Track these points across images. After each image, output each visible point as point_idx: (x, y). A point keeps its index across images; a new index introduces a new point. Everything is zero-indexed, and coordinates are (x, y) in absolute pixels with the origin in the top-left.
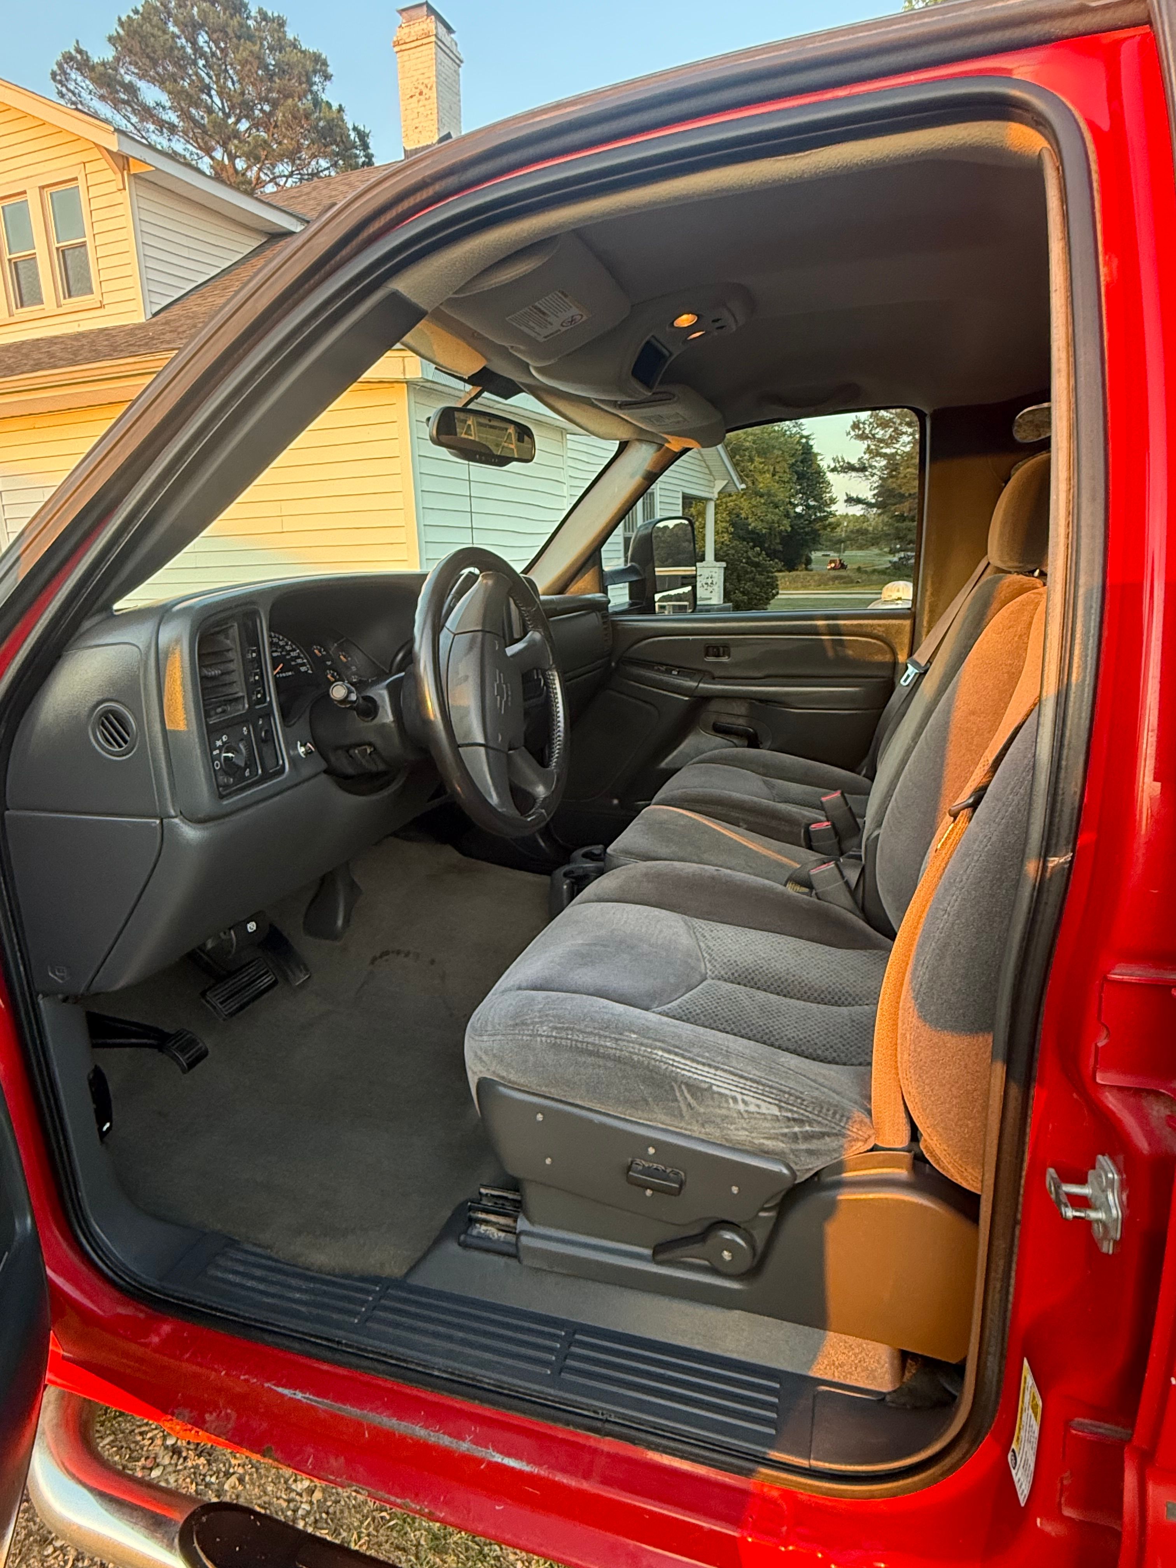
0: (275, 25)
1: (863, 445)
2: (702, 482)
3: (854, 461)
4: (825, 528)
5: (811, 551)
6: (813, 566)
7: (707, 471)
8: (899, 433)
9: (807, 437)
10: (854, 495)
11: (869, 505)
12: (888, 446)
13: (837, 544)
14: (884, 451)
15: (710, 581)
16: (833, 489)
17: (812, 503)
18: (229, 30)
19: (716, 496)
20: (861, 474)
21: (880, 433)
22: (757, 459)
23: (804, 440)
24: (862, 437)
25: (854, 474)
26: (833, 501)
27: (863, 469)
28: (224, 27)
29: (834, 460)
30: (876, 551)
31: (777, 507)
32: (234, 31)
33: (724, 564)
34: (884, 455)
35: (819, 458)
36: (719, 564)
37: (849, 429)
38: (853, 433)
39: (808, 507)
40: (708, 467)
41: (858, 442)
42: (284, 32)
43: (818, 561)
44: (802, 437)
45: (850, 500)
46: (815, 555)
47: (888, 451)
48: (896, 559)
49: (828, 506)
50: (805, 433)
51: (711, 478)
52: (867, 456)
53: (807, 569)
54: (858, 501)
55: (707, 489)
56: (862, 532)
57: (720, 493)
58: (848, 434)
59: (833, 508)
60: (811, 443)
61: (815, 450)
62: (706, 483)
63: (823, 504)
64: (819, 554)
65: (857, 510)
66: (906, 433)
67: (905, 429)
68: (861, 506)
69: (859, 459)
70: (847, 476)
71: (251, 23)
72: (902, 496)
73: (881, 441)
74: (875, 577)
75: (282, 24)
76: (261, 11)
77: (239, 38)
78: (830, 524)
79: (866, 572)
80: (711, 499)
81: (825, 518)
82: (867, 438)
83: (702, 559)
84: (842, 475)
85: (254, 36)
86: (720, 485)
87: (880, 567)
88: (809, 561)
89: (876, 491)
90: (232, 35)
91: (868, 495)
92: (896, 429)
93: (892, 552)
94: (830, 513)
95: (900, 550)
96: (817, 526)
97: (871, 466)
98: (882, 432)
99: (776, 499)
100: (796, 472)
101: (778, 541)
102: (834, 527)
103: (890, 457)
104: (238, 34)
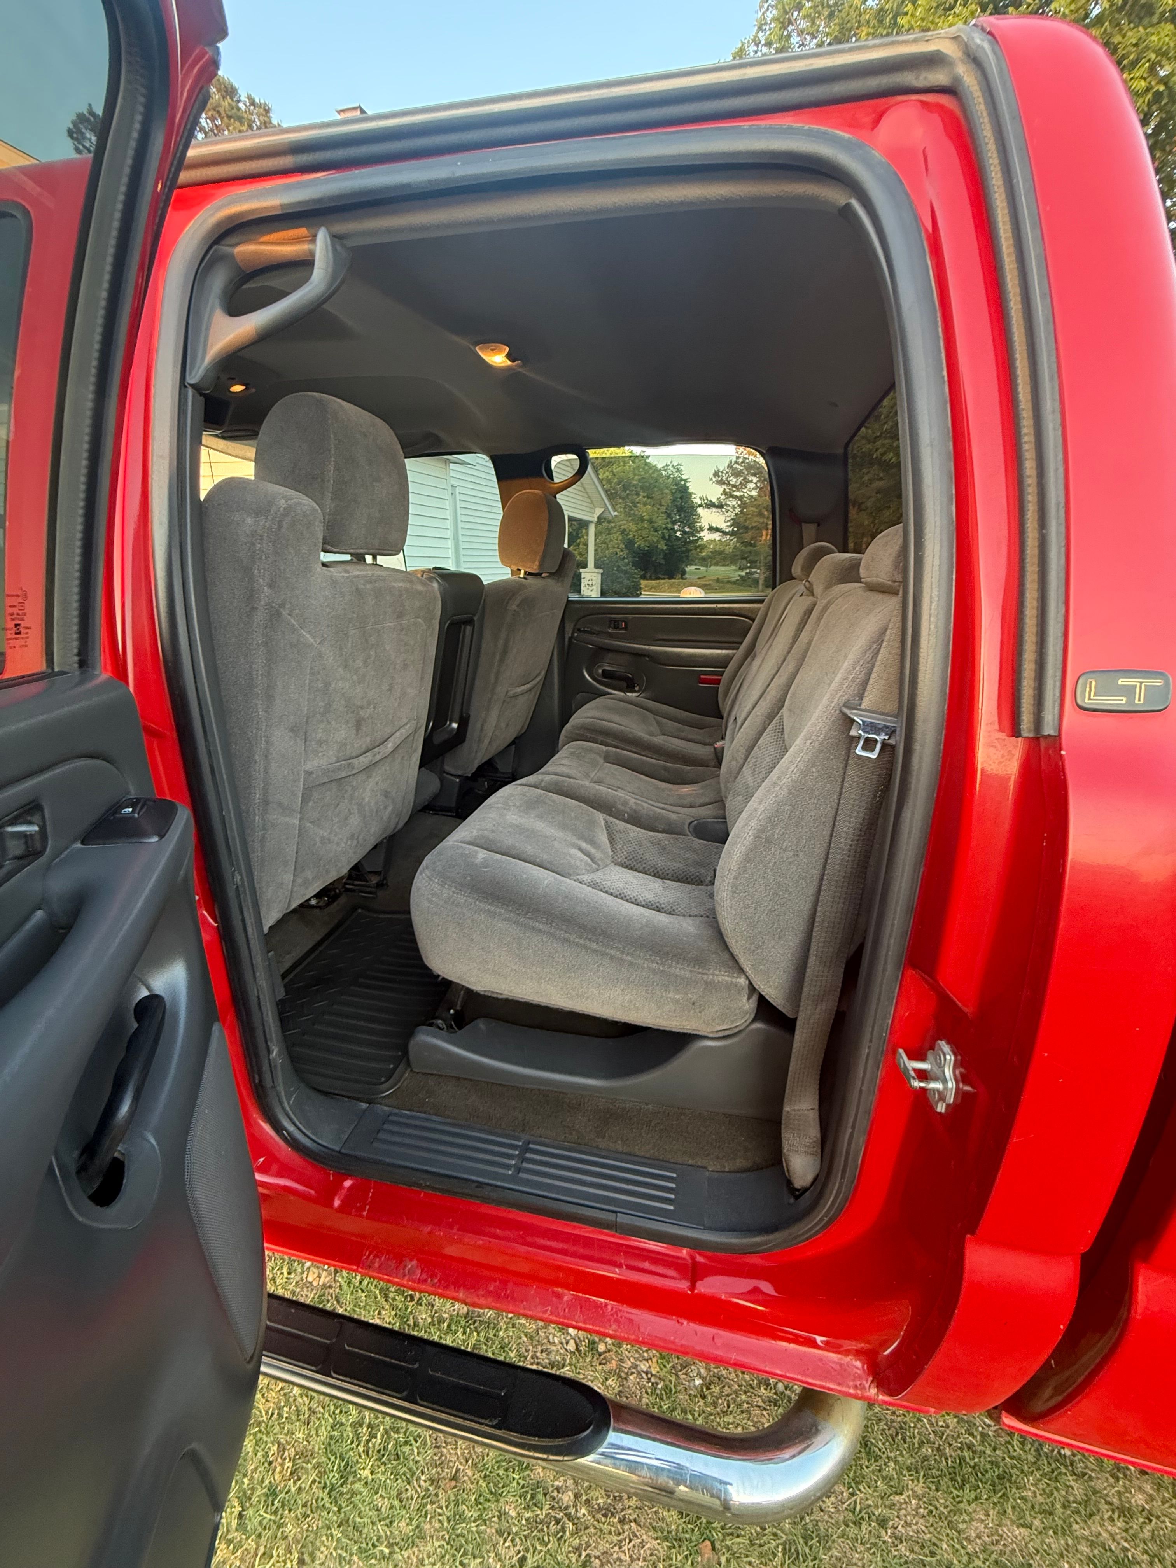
0: (262, 110)
1: (720, 489)
2: (584, 508)
3: (714, 500)
4: (696, 548)
5: (686, 566)
6: (687, 576)
7: (589, 501)
8: (747, 481)
9: (685, 481)
10: (714, 525)
11: (725, 533)
12: (738, 490)
13: (704, 561)
14: (735, 493)
15: (590, 583)
16: (702, 520)
17: (687, 530)
18: (222, 110)
19: (596, 520)
20: (719, 510)
21: (733, 480)
22: (642, 494)
23: (683, 483)
24: (721, 483)
25: (714, 510)
26: (702, 529)
27: (720, 506)
28: (216, 107)
29: (700, 498)
30: (733, 567)
31: (656, 531)
32: (225, 111)
33: (601, 571)
34: (735, 497)
35: (693, 496)
36: (596, 571)
37: (711, 476)
38: (714, 479)
39: (684, 533)
40: (589, 498)
41: (718, 486)
42: (269, 118)
43: (691, 573)
44: (682, 480)
45: (711, 529)
46: (690, 569)
47: (738, 494)
48: (743, 573)
49: (698, 532)
50: (684, 477)
51: (592, 506)
52: (723, 497)
53: (682, 578)
54: (717, 530)
55: (589, 514)
56: (720, 553)
57: (599, 518)
58: (711, 479)
59: (702, 534)
60: (688, 485)
61: (691, 490)
62: (588, 509)
63: (695, 530)
64: (693, 567)
65: (716, 536)
66: (751, 481)
67: (750, 478)
68: (719, 534)
69: (718, 499)
70: (709, 511)
71: (241, 105)
72: (747, 528)
73: (734, 486)
74: (729, 586)
75: (267, 111)
76: (249, 97)
77: (229, 117)
78: (700, 546)
79: (723, 582)
80: (592, 522)
81: (696, 541)
82: (724, 483)
83: (585, 566)
84: (706, 510)
85: (243, 118)
86: (599, 511)
87: (733, 579)
88: (684, 573)
89: (729, 524)
90: (223, 114)
91: (723, 526)
92: (745, 479)
93: (741, 569)
94: (700, 538)
95: (749, 567)
96: (691, 547)
97: (726, 505)
98: (734, 480)
99: (656, 525)
100: (676, 506)
101: (661, 556)
102: (702, 548)
103: (740, 498)
104: (230, 114)
